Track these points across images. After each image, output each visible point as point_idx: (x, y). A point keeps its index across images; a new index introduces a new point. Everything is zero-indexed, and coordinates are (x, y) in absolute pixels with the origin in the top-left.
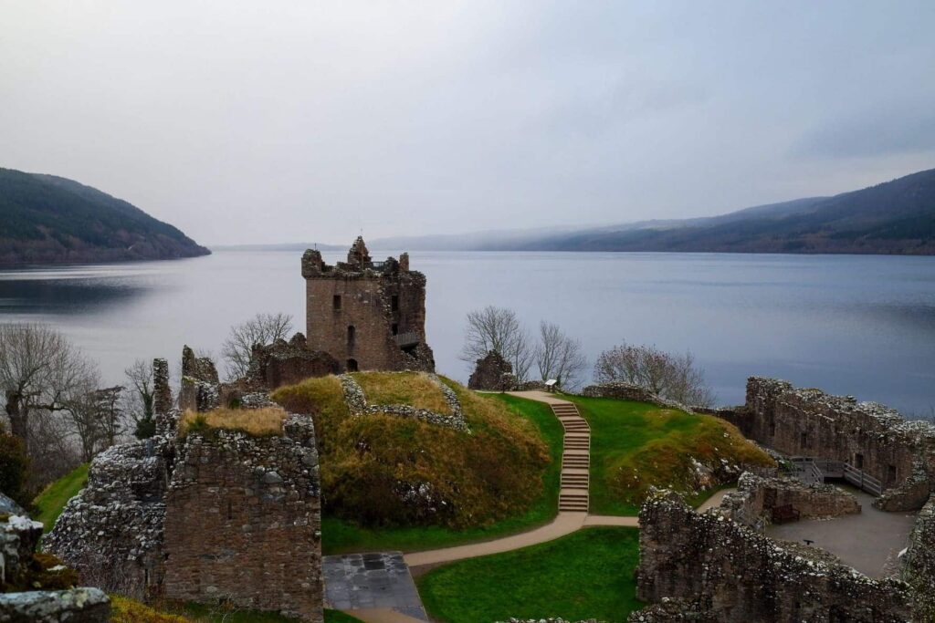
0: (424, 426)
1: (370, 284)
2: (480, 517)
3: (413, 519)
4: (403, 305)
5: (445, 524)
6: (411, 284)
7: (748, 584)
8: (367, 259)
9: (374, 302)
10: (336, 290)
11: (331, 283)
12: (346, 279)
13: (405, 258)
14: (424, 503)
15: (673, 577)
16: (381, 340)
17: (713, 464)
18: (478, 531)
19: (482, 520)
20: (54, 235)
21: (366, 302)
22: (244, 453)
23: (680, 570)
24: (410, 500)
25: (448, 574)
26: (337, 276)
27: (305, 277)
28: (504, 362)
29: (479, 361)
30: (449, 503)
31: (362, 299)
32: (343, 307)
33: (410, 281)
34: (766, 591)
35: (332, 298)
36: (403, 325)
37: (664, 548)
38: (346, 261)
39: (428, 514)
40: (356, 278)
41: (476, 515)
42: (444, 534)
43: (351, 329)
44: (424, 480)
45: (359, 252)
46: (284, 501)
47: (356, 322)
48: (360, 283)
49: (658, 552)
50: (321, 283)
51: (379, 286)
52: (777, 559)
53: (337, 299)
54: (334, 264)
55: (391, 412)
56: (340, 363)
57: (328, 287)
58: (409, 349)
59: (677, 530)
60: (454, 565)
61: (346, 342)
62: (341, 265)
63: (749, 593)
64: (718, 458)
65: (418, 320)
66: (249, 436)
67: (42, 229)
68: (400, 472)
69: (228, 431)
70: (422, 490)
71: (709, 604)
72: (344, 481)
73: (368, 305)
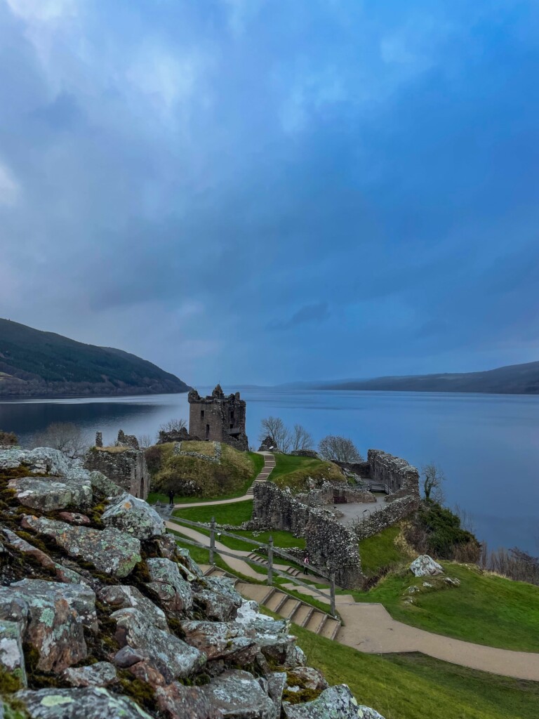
0: (199, 460)
1: (216, 406)
2: (212, 494)
3: (186, 494)
4: (236, 416)
5: (197, 497)
6: (240, 406)
7: (283, 513)
8: (222, 395)
9: (218, 414)
10: (202, 408)
11: (200, 405)
12: (206, 403)
13: (238, 394)
14: (191, 488)
15: (262, 512)
16: (220, 430)
17: (318, 480)
18: (209, 498)
19: (213, 495)
20: (110, 380)
21: (214, 413)
22: (106, 458)
23: (264, 509)
24: (186, 487)
25: (187, 510)
26: (203, 402)
27: (189, 402)
30: (201, 489)
31: (212, 412)
32: (205, 416)
34: (289, 515)
35: (200, 412)
36: (235, 424)
37: (260, 501)
38: (211, 395)
39: (192, 493)
40: (210, 403)
41: (210, 493)
42: (196, 499)
43: (208, 426)
44: (192, 479)
45: (218, 392)
46: (118, 475)
47: (210, 423)
48: (212, 405)
49: (258, 503)
50: (196, 405)
52: (293, 504)
53: (202, 412)
54: (205, 397)
55: (188, 455)
57: (199, 407)
58: (235, 435)
59: (264, 494)
60: (192, 508)
61: (206, 432)
62: (208, 398)
63: (284, 516)
64: (322, 478)
65: (242, 423)
66: (109, 453)
67: (104, 377)
68: (184, 476)
69: (102, 451)
70: (191, 483)
71: (270, 521)
72: (163, 480)
73: (215, 415)
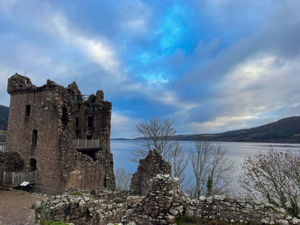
4: (95, 123)
6: (101, 108)
9: (52, 108)
10: (28, 101)
11: (26, 96)
13: (100, 93)
21: (46, 108)
27: (9, 93)
28: (163, 161)
29: (141, 161)
31: (44, 107)
32: (31, 114)
33: (101, 106)
35: (25, 108)
43: (35, 132)
47: (39, 126)
48: (43, 94)
50: (19, 97)
51: (56, 94)
53: (28, 108)
56: (25, 163)
57: (23, 99)
58: (90, 152)
61: (31, 143)
65: (105, 133)
73: (48, 110)
